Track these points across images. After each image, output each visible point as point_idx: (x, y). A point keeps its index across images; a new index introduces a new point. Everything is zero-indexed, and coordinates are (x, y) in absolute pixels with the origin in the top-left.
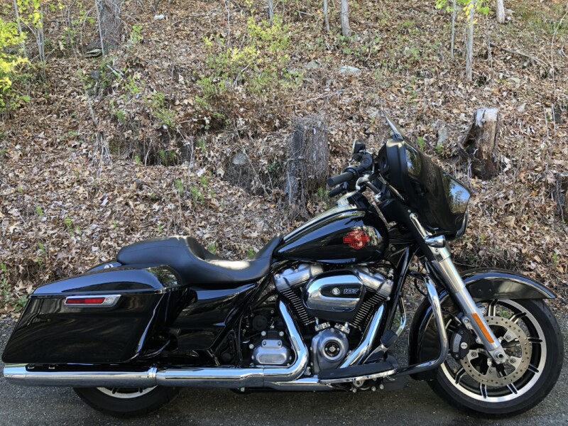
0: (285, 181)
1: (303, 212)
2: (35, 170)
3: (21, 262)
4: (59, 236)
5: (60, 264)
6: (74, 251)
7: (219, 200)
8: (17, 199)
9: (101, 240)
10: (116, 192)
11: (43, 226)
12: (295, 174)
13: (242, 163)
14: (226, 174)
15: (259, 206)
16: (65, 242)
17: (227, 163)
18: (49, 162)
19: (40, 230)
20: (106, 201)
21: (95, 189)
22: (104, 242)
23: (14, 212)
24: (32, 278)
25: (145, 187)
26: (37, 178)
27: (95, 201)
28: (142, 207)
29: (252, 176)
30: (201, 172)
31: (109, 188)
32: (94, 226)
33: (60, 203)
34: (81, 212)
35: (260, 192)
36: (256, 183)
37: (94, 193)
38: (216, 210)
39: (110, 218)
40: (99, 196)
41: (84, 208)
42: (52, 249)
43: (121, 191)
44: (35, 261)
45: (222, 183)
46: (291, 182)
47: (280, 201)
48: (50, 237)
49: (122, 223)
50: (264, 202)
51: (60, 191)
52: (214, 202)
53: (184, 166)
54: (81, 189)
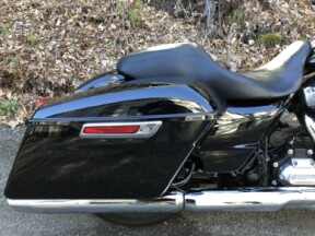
1: (220, 32)
5: (31, 75)
6: (41, 64)
9: (62, 54)
10: (66, 15)
11: (11, 43)
15: (182, 27)
19: (8, 46)
21: (49, 12)
22: (64, 56)
24: (10, 86)
25: (89, 10)
27: (50, 22)
28: (90, 27)
31: (60, 11)
32: (54, 42)
33: (21, 23)
35: (182, 15)
37: (48, 15)
38: (149, 30)
39: (65, 36)
40: (53, 17)
41: (42, 27)
42: (22, 62)
44: (10, 72)
47: (199, 23)
48: (19, 51)
49: (76, 40)
50: (185, 23)
51: (20, 13)
52: (147, 23)
54: (37, 12)
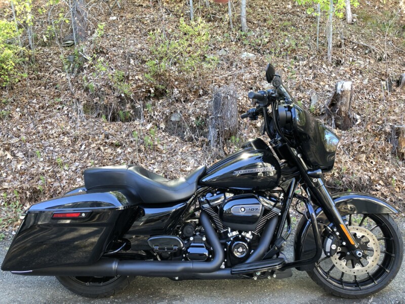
0: (208, 132)
2: (32, 126)
3: (28, 189)
4: (53, 171)
7: (163, 145)
8: (21, 145)
12: (215, 127)
13: (177, 119)
14: (166, 127)
16: (58, 175)
17: (167, 120)
18: (41, 120)
20: (83, 147)
23: (20, 155)
26: (34, 131)
29: (185, 128)
30: (149, 126)
34: (67, 155)
36: (188, 134)
43: (94, 140)
45: (163, 133)
46: (213, 133)
53: (137, 122)
